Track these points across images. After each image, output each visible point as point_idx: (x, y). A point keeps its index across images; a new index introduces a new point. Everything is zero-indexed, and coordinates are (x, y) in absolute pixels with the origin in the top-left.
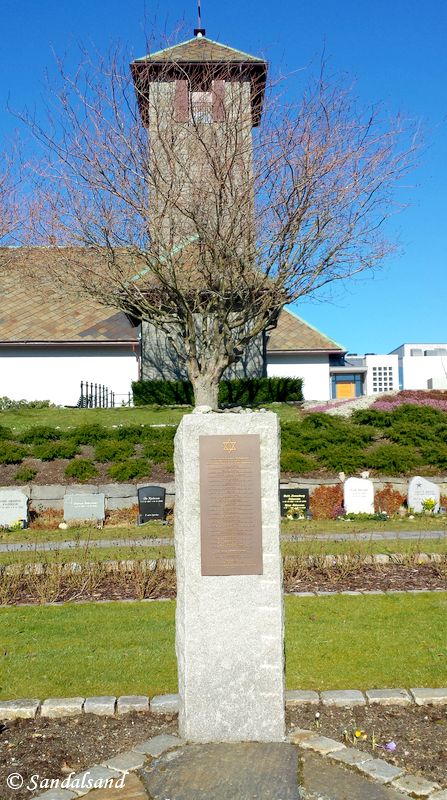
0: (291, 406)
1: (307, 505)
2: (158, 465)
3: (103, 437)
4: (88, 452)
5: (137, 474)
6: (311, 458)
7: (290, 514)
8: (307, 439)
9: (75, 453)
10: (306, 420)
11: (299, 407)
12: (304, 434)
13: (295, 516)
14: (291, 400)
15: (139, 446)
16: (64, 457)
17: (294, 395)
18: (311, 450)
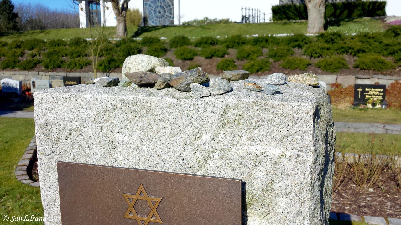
0: (377, 19)
1: (383, 97)
2: (277, 63)
3: (243, 43)
4: (233, 53)
5: (261, 69)
6: (389, 60)
7: (369, 103)
8: (387, 45)
9: (225, 54)
10: (388, 31)
11: (383, 20)
12: (386, 41)
13: (374, 104)
14: (378, 15)
15: (265, 49)
16: (218, 56)
17: (379, 12)
18: (391, 54)
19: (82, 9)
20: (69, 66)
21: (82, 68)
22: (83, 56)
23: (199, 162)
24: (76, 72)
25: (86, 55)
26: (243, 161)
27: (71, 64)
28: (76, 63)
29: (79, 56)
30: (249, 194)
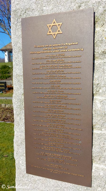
19: (6, 55)
20: (1, 77)
21: (7, 78)
22: (7, 73)
23: (77, 8)
24: (4, 80)
25: (9, 73)
26: (94, 5)
27: (2, 77)
28: (4, 76)
29: (5, 73)
30: (96, 17)
